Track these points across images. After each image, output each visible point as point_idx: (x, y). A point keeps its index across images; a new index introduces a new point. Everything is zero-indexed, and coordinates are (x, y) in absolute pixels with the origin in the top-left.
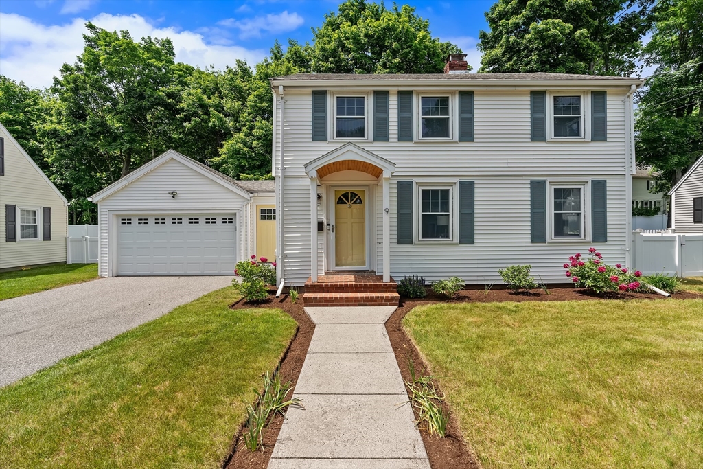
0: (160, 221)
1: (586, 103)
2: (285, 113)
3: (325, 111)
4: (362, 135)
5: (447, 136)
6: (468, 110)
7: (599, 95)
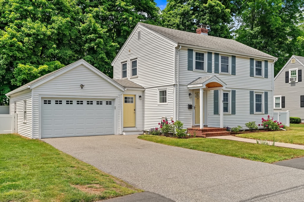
1: (263, 64)
2: (179, 57)
3: (192, 58)
4: (203, 69)
5: (227, 72)
6: (234, 62)
7: (266, 62)
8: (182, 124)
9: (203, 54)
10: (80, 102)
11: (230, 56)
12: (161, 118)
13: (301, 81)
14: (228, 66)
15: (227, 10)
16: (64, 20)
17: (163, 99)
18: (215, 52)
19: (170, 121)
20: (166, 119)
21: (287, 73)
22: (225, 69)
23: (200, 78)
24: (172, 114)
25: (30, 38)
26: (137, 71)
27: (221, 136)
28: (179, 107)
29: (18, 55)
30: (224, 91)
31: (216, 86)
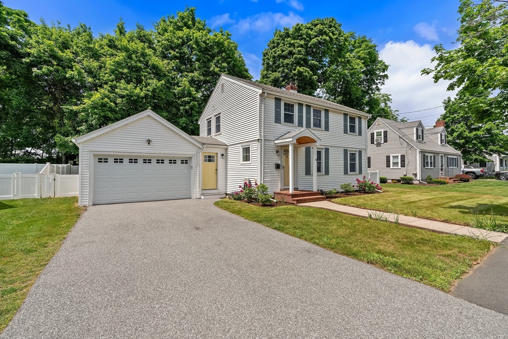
0: (133, 161)
1: (357, 120)
2: (264, 106)
3: (280, 109)
4: (293, 123)
5: (320, 127)
6: (327, 117)
7: (360, 118)
8: (267, 189)
9: (292, 106)
10: (147, 161)
11: (323, 109)
12: (244, 179)
13: (387, 142)
14: (320, 120)
15: (314, 77)
16: (159, 84)
17: (246, 158)
18: (307, 104)
19: (253, 184)
20: (250, 182)
21: (372, 134)
22: (317, 124)
23: (289, 132)
24: (256, 175)
25: (124, 99)
26: (221, 127)
27: (315, 201)
28: (264, 167)
29: (110, 115)
30: (318, 148)
31: (307, 142)
